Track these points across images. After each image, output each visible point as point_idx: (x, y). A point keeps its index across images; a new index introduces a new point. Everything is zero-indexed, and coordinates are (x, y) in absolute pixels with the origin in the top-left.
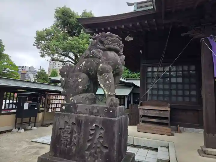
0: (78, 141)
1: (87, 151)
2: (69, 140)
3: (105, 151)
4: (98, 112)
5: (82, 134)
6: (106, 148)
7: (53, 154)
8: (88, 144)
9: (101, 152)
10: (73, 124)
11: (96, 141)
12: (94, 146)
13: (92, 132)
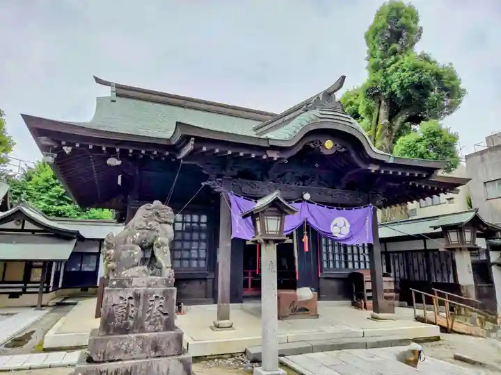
0: (137, 314)
1: (146, 321)
2: (125, 315)
3: (165, 318)
4: (156, 284)
5: (141, 307)
6: (166, 314)
7: (105, 333)
8: (148, 315)
9: (161, 320)
10: (130, 298)
11: (155, 311)
12: (154, 315)
13: (151, 303)
